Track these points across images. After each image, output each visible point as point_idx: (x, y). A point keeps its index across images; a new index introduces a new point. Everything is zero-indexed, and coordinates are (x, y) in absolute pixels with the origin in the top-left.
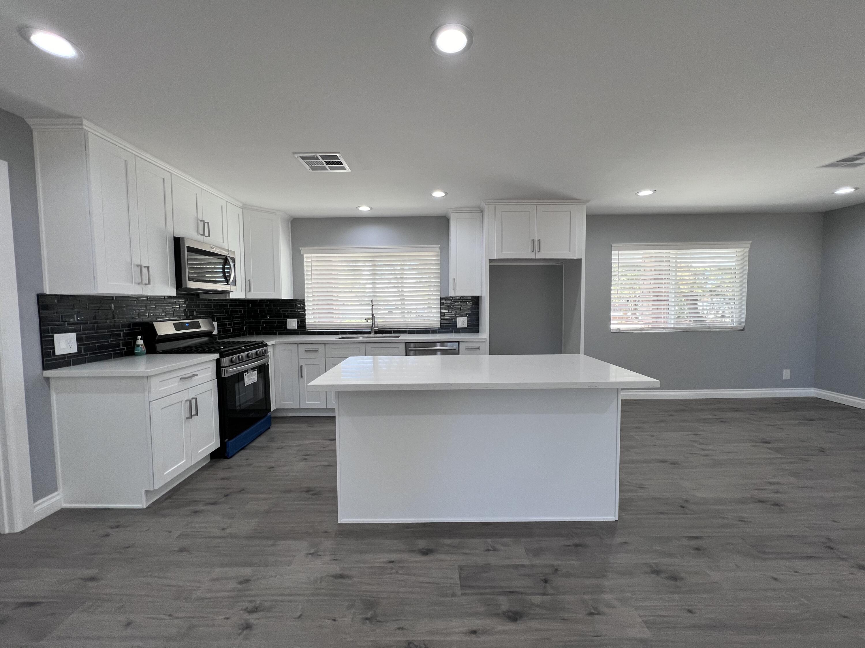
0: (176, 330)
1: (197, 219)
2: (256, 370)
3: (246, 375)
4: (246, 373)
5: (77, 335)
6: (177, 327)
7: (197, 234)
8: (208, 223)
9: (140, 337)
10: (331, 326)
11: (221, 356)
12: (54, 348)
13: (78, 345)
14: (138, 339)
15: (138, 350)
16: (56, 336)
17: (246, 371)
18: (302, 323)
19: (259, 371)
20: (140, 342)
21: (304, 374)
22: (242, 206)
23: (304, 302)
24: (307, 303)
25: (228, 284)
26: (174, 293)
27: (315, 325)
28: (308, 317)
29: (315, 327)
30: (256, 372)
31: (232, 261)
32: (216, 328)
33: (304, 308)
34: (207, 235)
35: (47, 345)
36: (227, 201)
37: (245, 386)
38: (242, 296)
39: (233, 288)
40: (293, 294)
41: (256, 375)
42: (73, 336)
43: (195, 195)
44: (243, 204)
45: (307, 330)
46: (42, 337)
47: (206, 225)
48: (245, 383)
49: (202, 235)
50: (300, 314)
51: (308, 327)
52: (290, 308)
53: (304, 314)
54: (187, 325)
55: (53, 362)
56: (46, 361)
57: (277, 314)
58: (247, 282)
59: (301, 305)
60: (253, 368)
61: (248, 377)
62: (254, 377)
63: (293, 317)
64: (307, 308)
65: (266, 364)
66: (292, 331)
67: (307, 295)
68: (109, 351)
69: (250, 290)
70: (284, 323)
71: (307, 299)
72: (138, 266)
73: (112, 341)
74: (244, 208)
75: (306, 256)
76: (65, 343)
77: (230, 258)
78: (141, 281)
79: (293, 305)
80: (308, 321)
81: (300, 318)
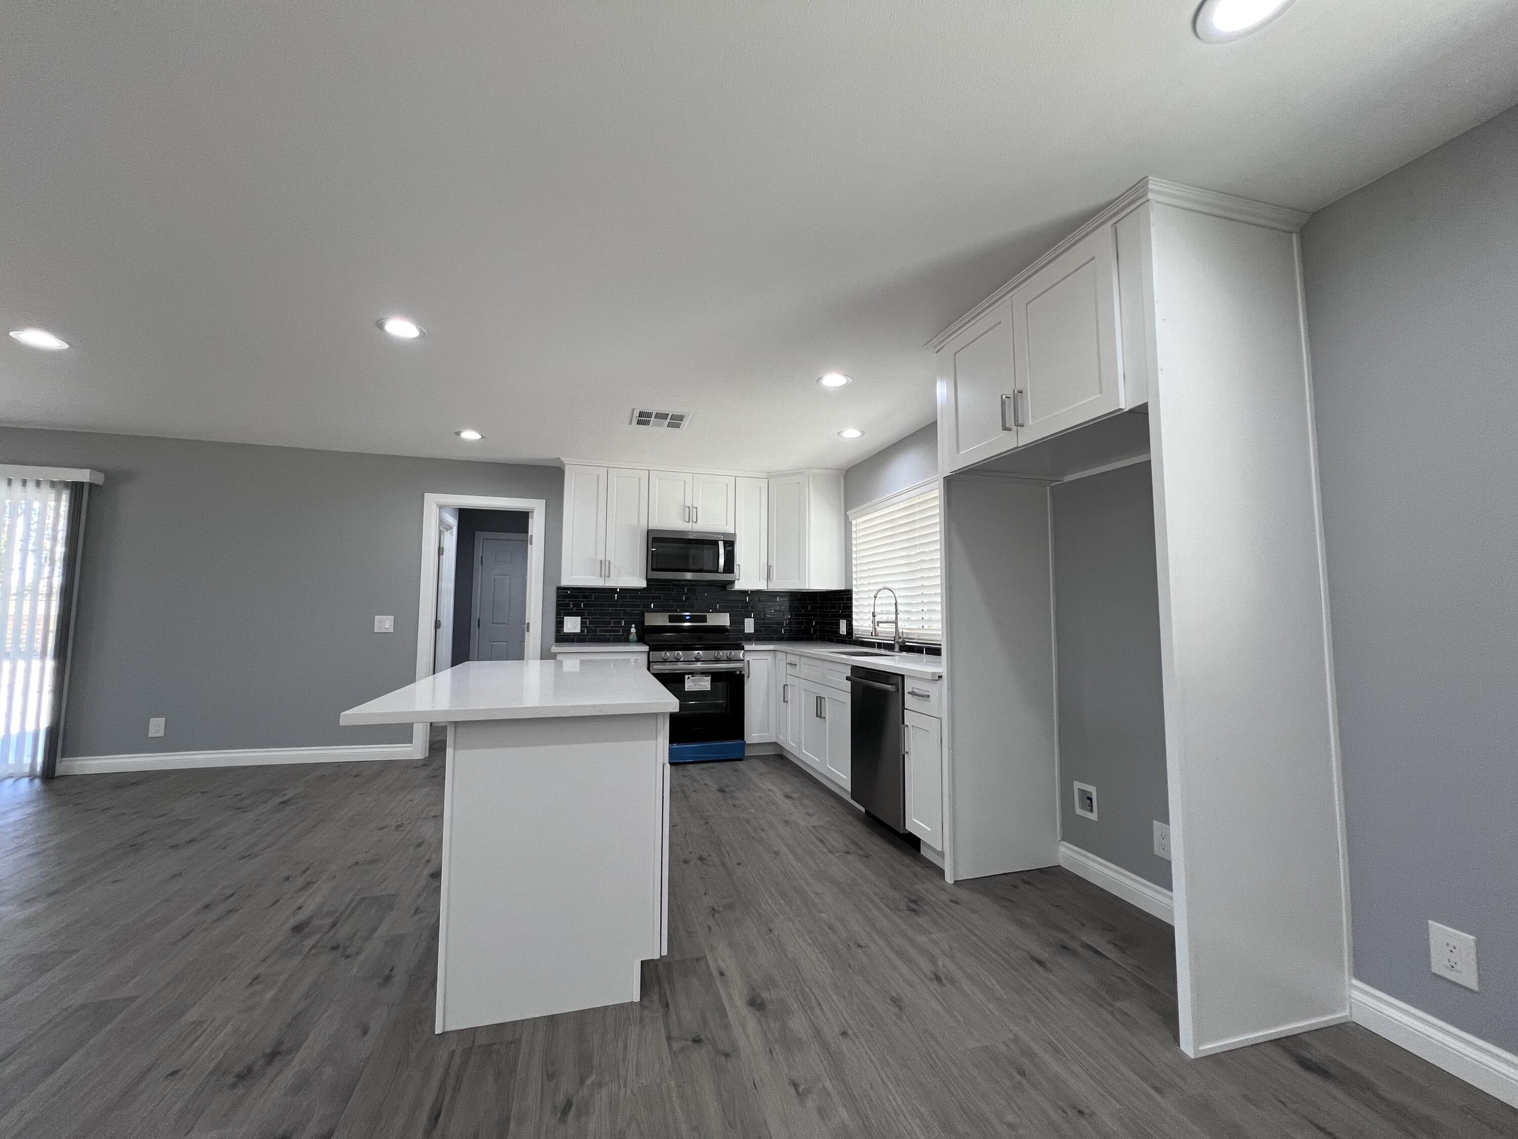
0: (669, 622)
1: (684, 506)
2: (709, 676)
3: (689, 678)
4: (690, 676)
5: (581, 618)
6: (671, 619)
7: (682, 522)
8: (696, 508)
9: (633, 626)
11: (650, 650)
12: (563, 627)
13: (581, 627)
14: (632, 628)
15: (631, 637)
16: (566, 618)
17: (690, 673)
18: (850, 626)
19: (716, 677)
20: (633, 630)
21: (789, 699)
22: (766, 475)
23: (852, 594)
24: (854, 596)
25: (717, 571)
26: (643, 584)
27: (859, 630)
28: (854, 616)
29: (859, 633)
30: (709, 678)
31: (730, 545)
32: (749, 626)
33: (851, 603)
34: (695, 521)
35: (560, 624)
36: (736, 477)
37: (686, 690)
38: (762, 586)
39: (727, 577)
40: (843, 582)
41: (710, 682)
42: (578, 619)
43: (683, 483)
44: (768, 473)
45: (854, 638)
46: (557, 618)
47: (695, 510)
48: (686, 687)
49: (689, 522)
50: (848, 612)
51: (854, 632)
52: (843, 603)
53: (851, 612)
54: (687, 618)
55: (562, 638)
56: (557, 636)
57: (835, 612)
58: (769, 568)
59: (850, 599)
60: (704, 673)
61: (693, 681)
62: (705, 684)
63: (844, 617)
64: (854, 603)
65: (738, 673)
66: (843, 637)
67: (854, 583)
68: (609, 635)
69: (773, 577)
70: (838, 624)
71: (854, 590)
72: (601, 561)
73: (612, 627)
74: (770, 477)
75: (854, 522)
76: (572, 625)
77: (725, 542)
78: (603, 574)
79: (843, 599)
80: (854, 623)
81: (849, 617)
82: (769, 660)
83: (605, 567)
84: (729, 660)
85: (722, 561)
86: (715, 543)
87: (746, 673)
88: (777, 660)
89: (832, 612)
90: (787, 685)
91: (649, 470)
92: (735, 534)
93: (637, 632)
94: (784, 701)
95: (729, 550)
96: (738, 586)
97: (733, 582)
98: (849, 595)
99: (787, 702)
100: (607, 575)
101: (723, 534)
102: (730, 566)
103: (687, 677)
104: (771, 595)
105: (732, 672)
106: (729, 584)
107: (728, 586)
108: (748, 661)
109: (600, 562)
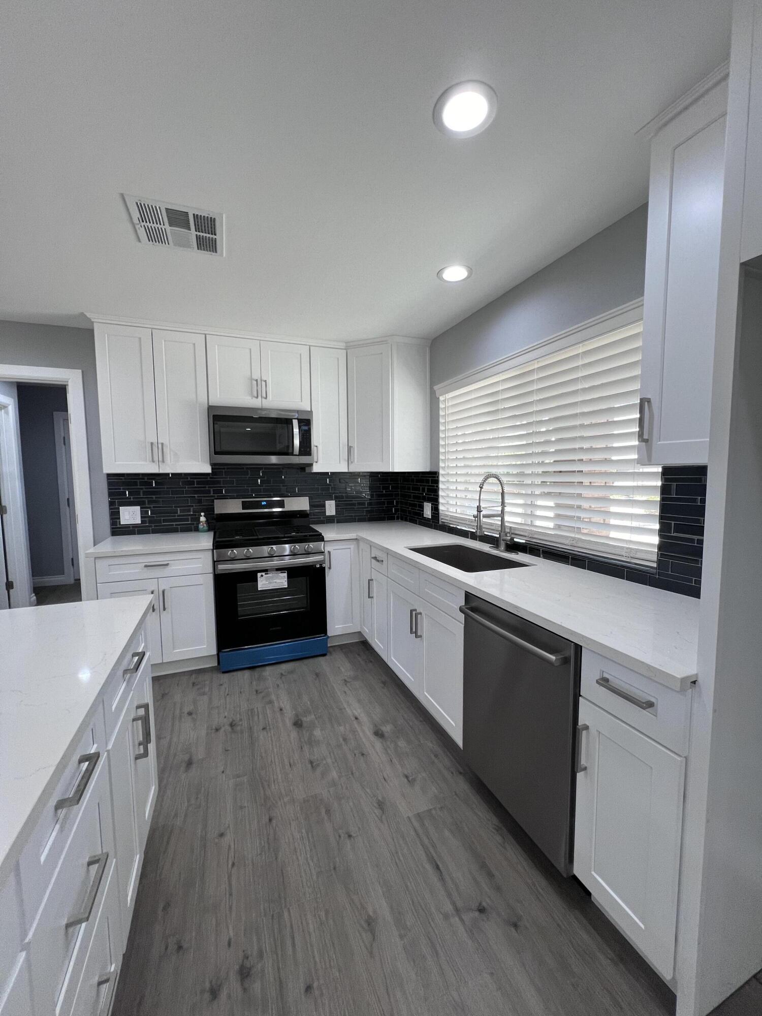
0: (243, 509)
1: (251, 379)
2: (285, 572)
3: (262, 576)
4: (263, 574)
5: (141, 508)
6: (245, 505)
7: (250, 398)
8: (265, 381)
9: (202, 514)
10: (462, 520)
11: (214, 547)
12: (119, 518)
13: (142, 517)
14: (202, 516)
15: (201, 527)
16: (121, 508)
17: (266, 571)
18: (435, 509)
19: (293, 572)
20: (203, 519)
21: (374, 593)
22: (344, 344)
23: (438, 477)
24: (441, 479)
25: (292, 454)
26: (207, 469)
27: (447, 516)
28: (441, 500)
29: (447, 518)
30: (286, 575)
31: (306, 424)
32: (331, 508)
33: (438, 487)
34: (265, 396)
35: (115, 516)
36: (310, 346)
37: (259, 589)
38: (342, 468)
39: (304, 460)
40: (429, 464)
41: (286, 579)
42: (137, 509)
43: (248, 351)
44: (346, 343)
45: (440, 523)
46: (110, 509)
47: (264, 383)
48: (259, 586)
49: (257, 397)
50: (434, 495)
51: (441, 517)
52: (428, 486)
53: (438, 496)
54: (263, 503)
55: (118, 530)
56: (113, 528)
57: (418, 493)
58: (350, 449)
59: (436, 482)
60: (280, 569)
61: (267, 579)
62: (281, 581)
63: (429, 500)
64: (441, 486)
65: (318, 566)
66: (427, 520)
67: (442, 464)
68: (176, 525)
69: (354, 461)
70: (422, 507)
71: (441, 472)
72: (152, 444)
73: (178, 516)
74: (349, 347)
75: (441, 398)
76: (130, 515)
77: (300, 421)
78: (156, 458)
79: (428, 481)
80: (441, 508)
81: (435, 501)
82: (352, 549)
83: (157, 449)
84: (308, 553)
85: (297, 442)
86: (288, 422)
87: (326, 565)
88: (361, 552)
89: (415, 493)
90: (372, 580)
91: (205, 334)
92: (311, 412)
93: (207, 521)
94: (369, 597)
95: (305, 430)
96: (316, 469)
97: (311, 465)
98: (435, 477)
99: (372, 597)
100: (160, 459)
101: (298, 411)
102: (306, 447)
103: (259, 574)
104: (353, 476)
105: (312, 566)
106: (308, 466)
107: (307, 468)
108: (329, 552)
109: (150, 445)
